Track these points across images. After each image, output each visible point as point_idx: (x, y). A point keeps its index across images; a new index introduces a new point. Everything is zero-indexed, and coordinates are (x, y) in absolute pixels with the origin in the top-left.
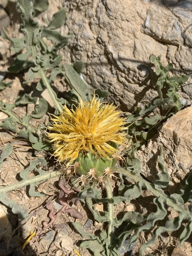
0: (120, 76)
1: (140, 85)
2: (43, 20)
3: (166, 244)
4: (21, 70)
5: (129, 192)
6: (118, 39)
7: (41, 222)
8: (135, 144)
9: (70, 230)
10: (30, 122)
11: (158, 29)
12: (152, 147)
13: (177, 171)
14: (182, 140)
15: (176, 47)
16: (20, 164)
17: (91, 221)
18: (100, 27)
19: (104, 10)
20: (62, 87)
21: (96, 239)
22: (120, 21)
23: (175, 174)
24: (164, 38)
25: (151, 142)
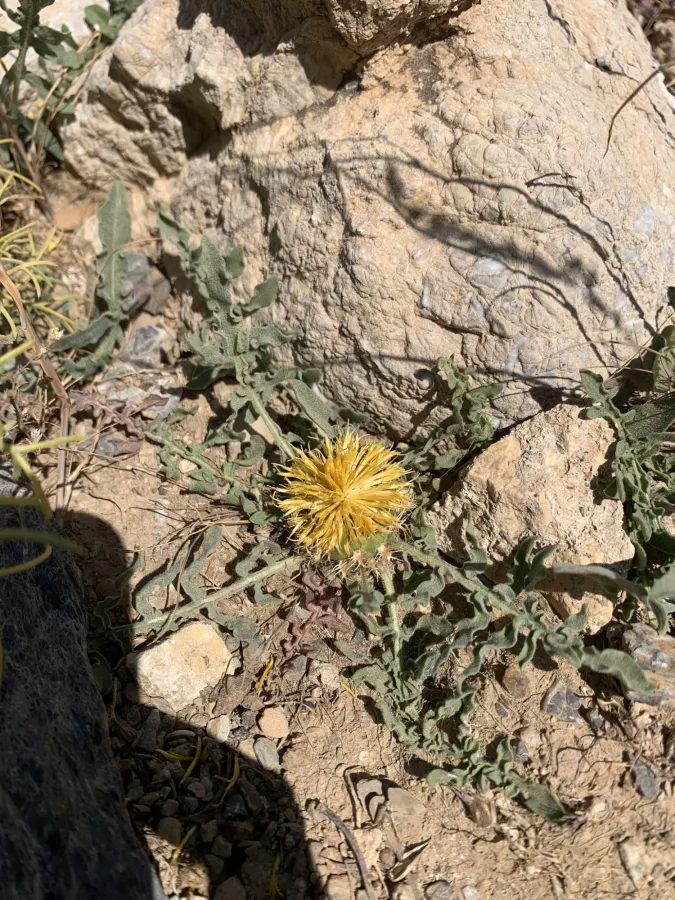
0: (383, 388)
1: (420, 401)
2: (236, 291)
3: (489, 661)
4: (209, 383)
5: (424, 586)
6: (378, 329)
7: (279, 642)
8: (420, 498)
9: (330, 651)
10: (236, 473)
11: (445, 309)
12: (451, 506)
13: (498, 542)
14: (503, 495)
15: (478, 337)
16: (229, 546)
17: (361, 633)
18: (345, 311)
19: (349, 281)
20: (283, 406)
21: (375, 663)
22: (380, 300)
23: (494, 547)
24: (456, 323)
25: (450, 497)
